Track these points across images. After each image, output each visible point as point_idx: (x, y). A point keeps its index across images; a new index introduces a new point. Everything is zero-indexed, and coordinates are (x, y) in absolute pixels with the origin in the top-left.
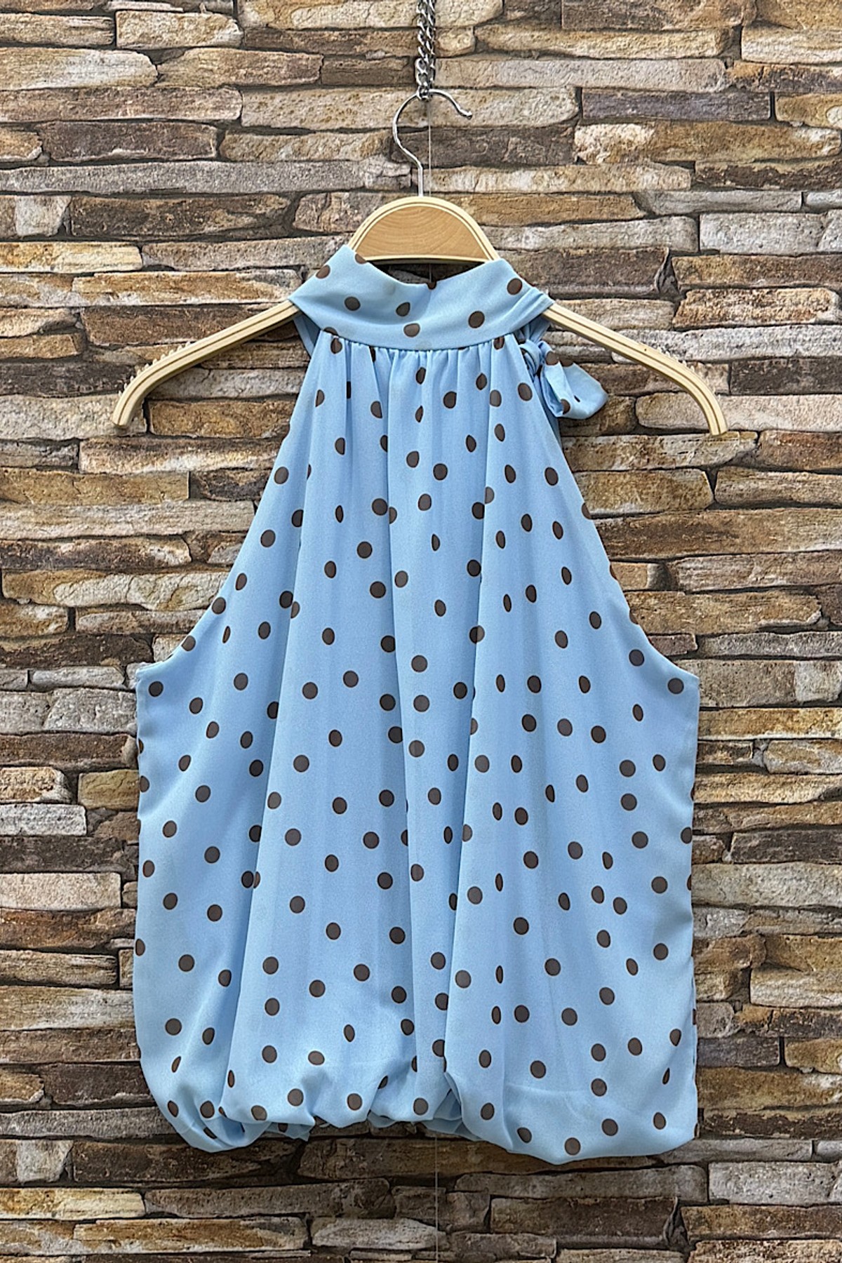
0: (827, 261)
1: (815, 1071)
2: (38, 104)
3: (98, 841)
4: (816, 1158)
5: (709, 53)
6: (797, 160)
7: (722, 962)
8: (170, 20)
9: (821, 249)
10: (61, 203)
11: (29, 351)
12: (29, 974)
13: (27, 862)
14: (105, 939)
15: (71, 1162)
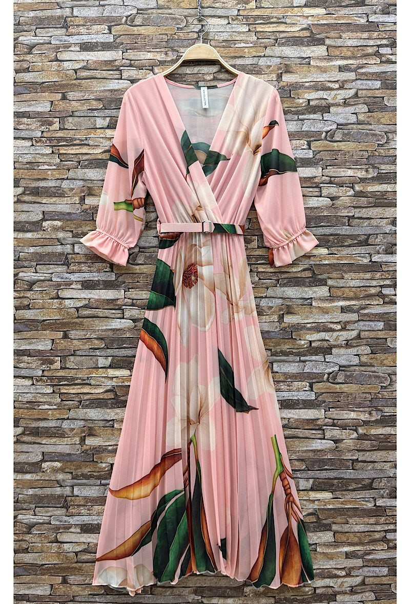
0: (304, 133)
1: (300, 339)
2: (102, 94)
3: (118, 282)
4: (300, 361)
5: (274, 80)
6: (296, 107)
7: (277, 312)
8: (136, 72)
9: (302, 130)
10: (108, 119)
11: (100, 157)
12: (101, 315)
13: (101, 287)
14: (120, 306)
15: (112, 362)
